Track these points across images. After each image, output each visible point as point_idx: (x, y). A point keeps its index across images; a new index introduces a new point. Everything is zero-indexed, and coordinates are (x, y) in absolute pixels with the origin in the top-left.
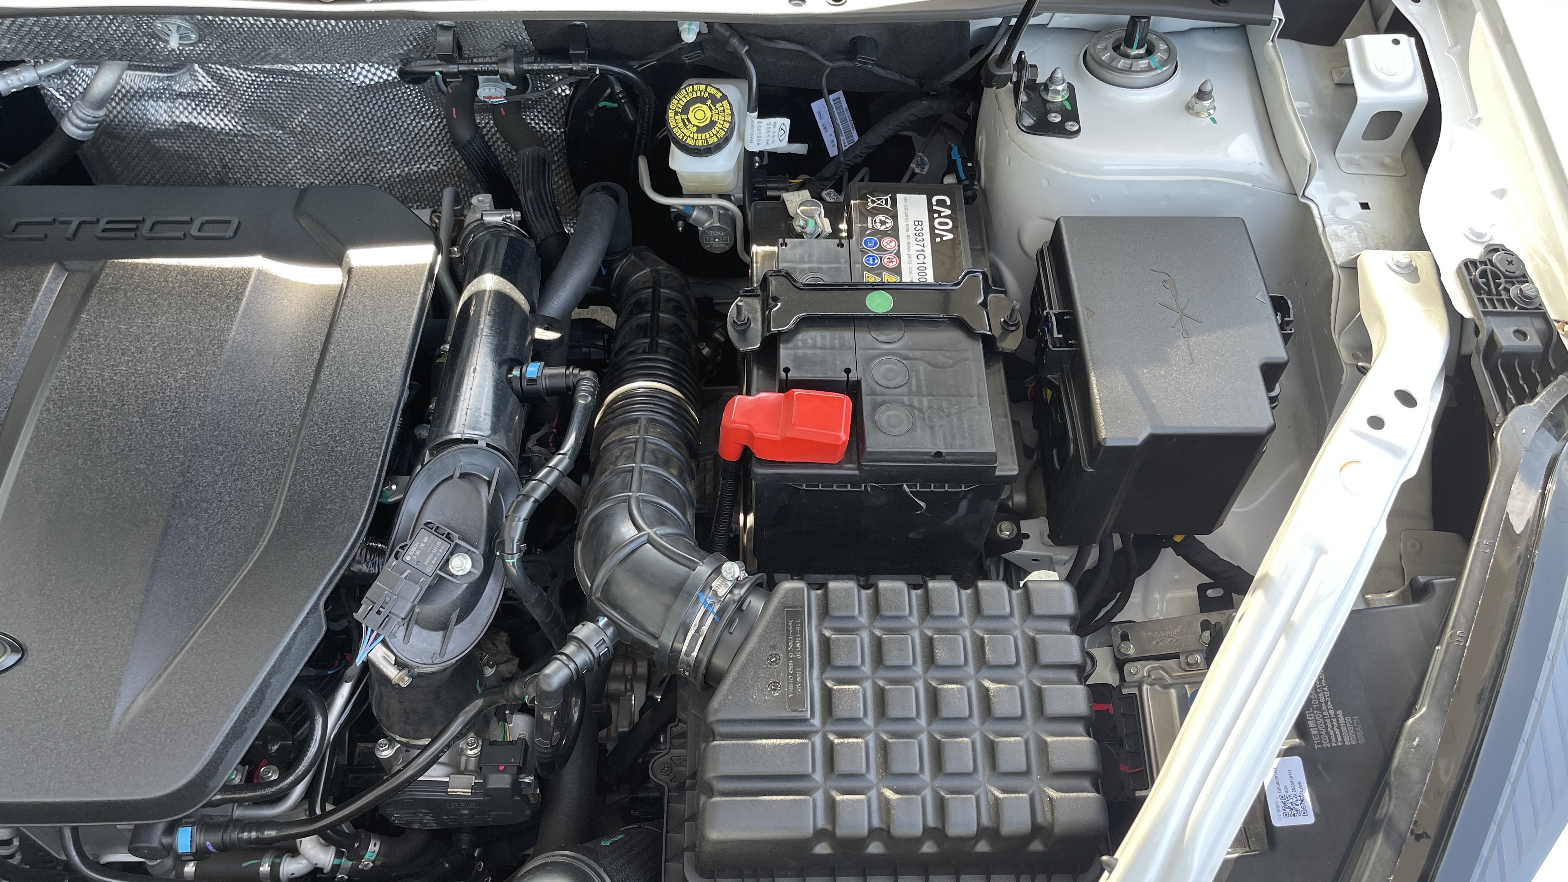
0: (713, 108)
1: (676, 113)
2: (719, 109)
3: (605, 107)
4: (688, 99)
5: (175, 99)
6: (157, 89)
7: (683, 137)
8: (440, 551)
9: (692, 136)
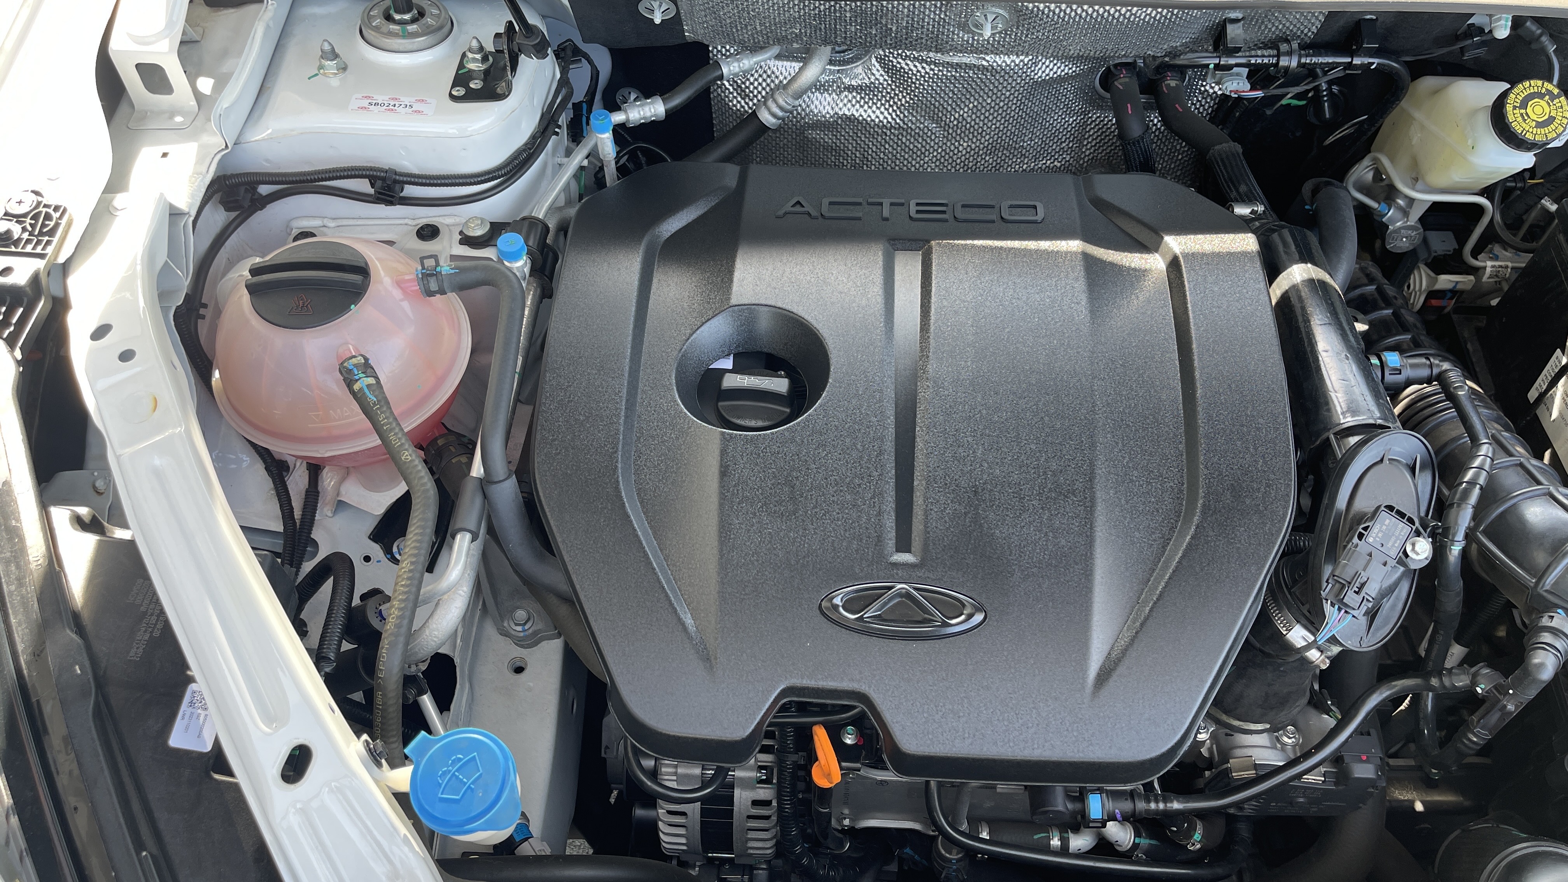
0: (1551, 104)
1: (1515, 108)
2: (1557, 105)
3: (1289, 105)
4: (1526, 94)
5: (841, 92)
6: (827, 81)
7: (1522, 132)
8: (1402, 534)
9: (1531, 130)
